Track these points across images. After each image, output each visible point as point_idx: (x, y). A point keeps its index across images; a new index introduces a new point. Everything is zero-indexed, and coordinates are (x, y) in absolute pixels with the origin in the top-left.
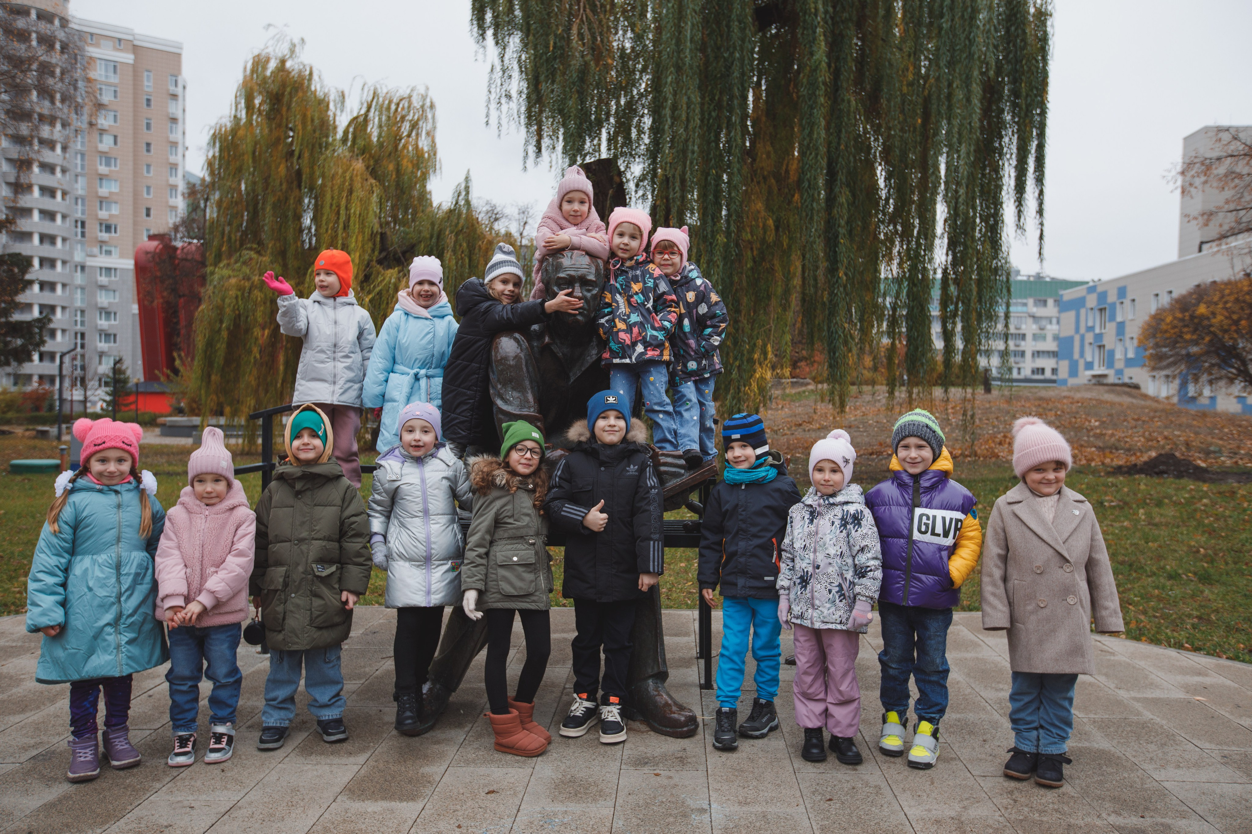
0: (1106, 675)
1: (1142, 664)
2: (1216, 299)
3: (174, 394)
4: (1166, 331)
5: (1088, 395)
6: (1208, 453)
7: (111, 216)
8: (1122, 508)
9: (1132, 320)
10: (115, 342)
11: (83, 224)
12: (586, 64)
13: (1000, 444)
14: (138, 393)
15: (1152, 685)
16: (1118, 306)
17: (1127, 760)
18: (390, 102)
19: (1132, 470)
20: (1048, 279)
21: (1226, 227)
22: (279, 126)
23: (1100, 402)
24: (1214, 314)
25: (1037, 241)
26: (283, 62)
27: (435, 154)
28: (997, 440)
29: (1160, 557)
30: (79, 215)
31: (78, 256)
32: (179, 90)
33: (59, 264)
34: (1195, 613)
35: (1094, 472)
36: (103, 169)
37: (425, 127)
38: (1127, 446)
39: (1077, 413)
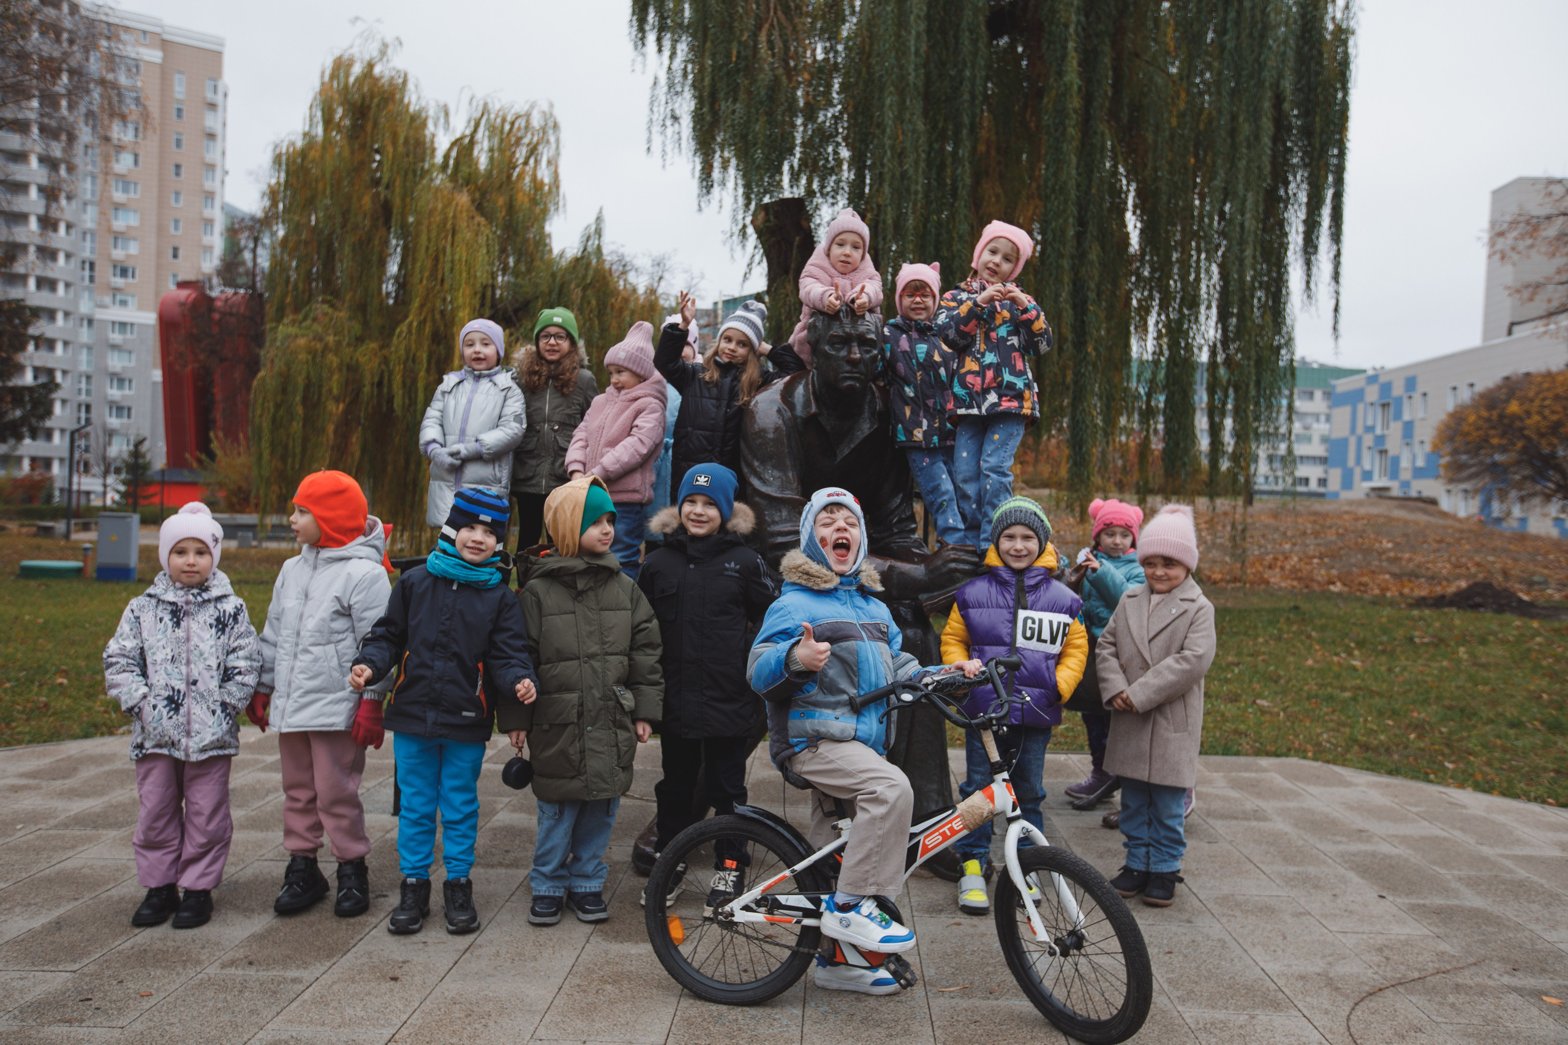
0: (1462, 829)
1: (1502, 818)
2: (1531, 394)
3: (209, 485)
4: (1468, 434)
5: (1374, 511)
6: (1530, 584)
7: (128, 256)
8: (1436, 646)
9: (1423, 419)
10: (129, 416)
11: (92, 266)
12: (777, 79)
13: (1270, 567)
14: (163, 483)
15: (1518, 841)
16: (1405, 401)
17: (1509, 920)
18: (504, 120)
19: (1439, 602)
20: (1315, 366)
21: (1555, 304)
22: (363, 146)
23: (1390, 519)
24: (1528, 413)
25: (1331, 314)
26: (371, 66)
27: (558, 187)
28: (1266, 563)
29: (1494, 704)
30: (87, 254)
31: (85, 307)
32: (219, 99)
33: (60, 316)
34: (1550, 766)
35: (1392, 603)
36: (119, 196)
37: (546, 154)
38: (1429, 573)
39: (1364, 531)
